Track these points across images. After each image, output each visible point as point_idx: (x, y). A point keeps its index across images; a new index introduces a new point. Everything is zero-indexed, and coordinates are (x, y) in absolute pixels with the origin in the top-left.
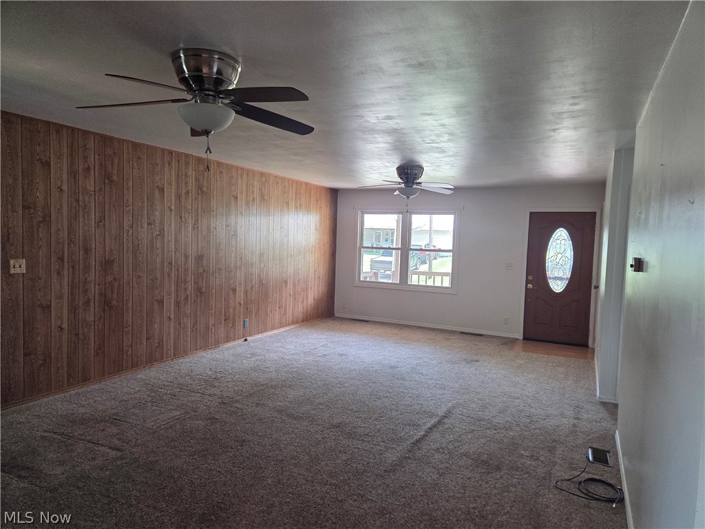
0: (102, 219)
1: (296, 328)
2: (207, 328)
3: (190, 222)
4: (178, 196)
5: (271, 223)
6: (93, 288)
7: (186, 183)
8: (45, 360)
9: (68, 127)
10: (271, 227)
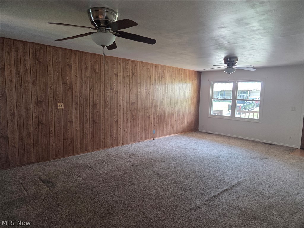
0: (92, 87)
1: (178, 135)
2: (136, 133)
3: (129, 88)
4: (124, 78)
5: (167, 88)
6: (89, 115)
7: (127, 72)
8: (71, 142)
9: (78, 51)
10: (166, 90)
